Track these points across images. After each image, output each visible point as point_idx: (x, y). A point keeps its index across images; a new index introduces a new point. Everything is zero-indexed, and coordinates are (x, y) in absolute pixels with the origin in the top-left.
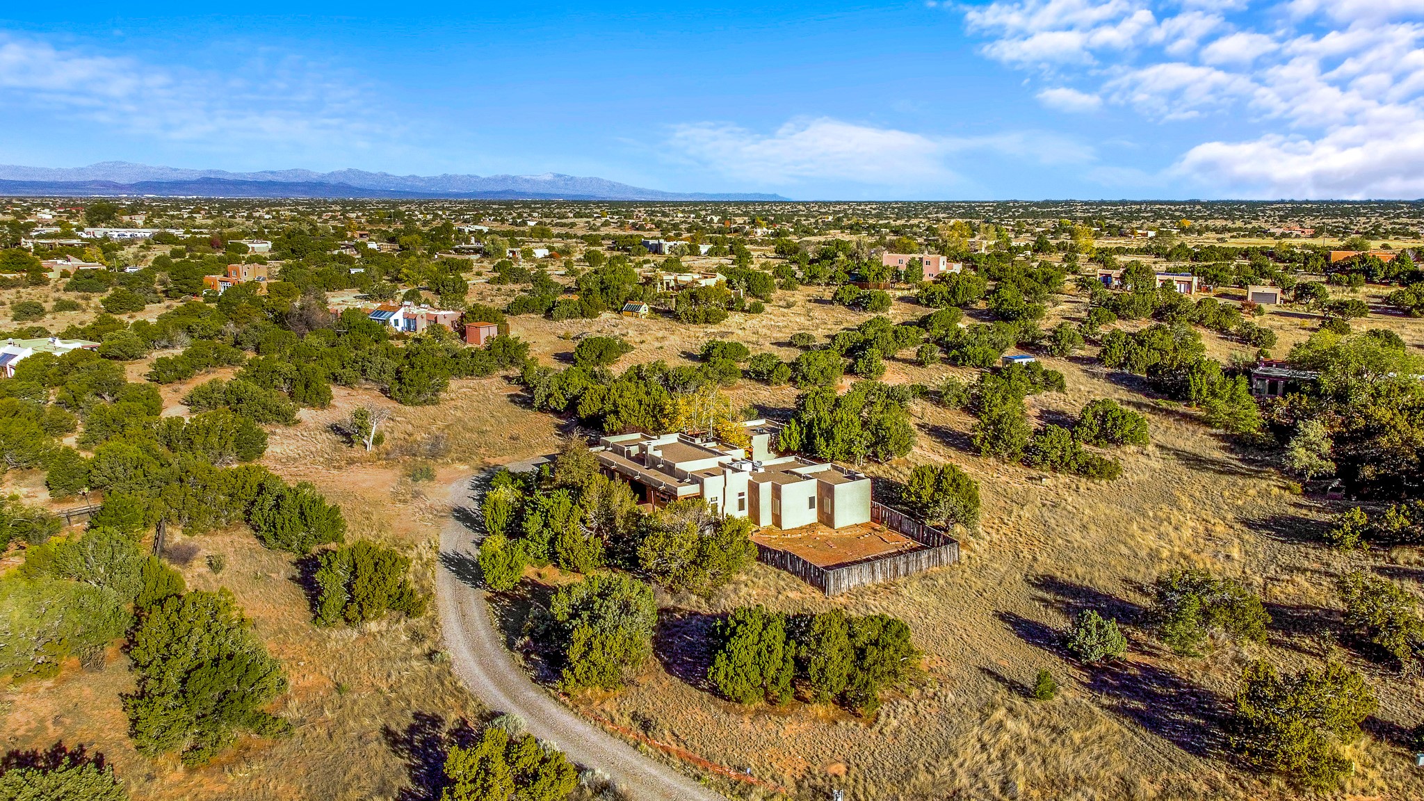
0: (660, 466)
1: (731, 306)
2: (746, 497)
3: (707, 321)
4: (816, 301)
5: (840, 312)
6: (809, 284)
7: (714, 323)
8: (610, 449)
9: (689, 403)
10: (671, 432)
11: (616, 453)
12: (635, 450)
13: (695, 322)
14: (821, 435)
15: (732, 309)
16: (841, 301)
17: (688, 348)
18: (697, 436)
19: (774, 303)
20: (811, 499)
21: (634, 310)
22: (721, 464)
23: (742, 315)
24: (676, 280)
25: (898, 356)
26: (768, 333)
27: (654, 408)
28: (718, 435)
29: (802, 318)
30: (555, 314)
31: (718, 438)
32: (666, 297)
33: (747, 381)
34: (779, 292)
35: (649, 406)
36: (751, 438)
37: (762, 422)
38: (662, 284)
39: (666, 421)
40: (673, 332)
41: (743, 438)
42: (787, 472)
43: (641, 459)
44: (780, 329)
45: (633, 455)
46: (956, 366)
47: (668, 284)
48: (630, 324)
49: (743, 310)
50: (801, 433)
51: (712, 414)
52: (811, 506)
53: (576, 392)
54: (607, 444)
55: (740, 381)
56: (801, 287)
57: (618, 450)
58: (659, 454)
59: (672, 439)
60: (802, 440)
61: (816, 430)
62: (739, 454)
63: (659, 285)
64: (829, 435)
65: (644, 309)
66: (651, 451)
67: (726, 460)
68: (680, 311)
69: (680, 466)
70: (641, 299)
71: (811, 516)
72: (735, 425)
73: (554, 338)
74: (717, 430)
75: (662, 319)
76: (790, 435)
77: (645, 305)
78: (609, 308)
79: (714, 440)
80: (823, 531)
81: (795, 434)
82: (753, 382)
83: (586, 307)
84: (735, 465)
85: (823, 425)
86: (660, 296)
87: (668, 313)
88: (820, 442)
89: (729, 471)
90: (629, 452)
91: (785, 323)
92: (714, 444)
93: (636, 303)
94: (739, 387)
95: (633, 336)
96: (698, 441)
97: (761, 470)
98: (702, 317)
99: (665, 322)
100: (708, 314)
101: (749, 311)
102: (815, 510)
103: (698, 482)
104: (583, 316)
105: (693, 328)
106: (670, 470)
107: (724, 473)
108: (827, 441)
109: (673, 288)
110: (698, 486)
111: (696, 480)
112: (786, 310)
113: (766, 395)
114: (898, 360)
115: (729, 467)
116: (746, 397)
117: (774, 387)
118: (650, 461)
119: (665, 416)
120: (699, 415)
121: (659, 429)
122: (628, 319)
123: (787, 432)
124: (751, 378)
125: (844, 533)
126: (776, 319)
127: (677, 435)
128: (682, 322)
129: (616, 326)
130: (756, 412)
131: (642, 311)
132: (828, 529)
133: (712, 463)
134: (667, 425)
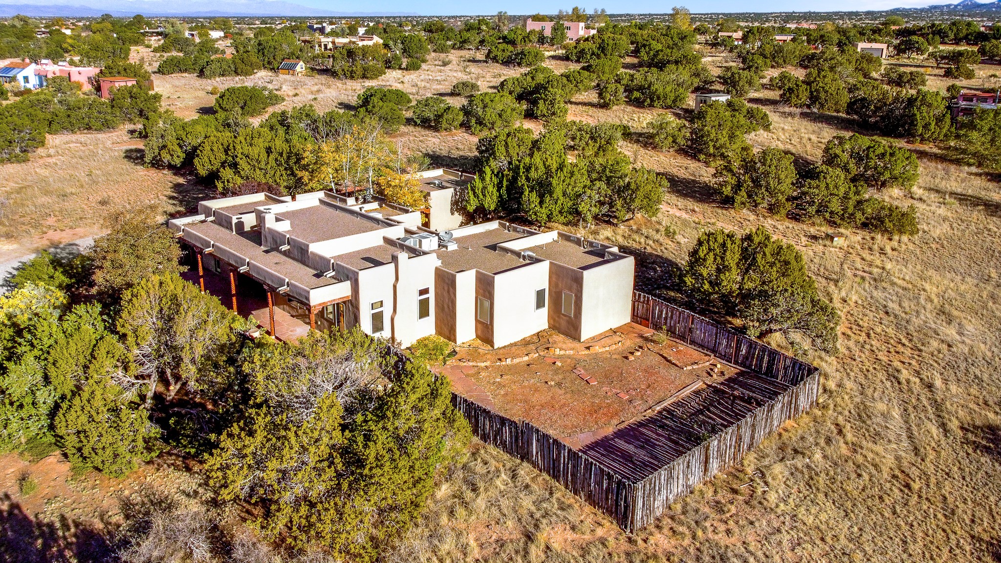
0: (285, 248)
1: (389, 64)
2: (431, 296)
3: (364, 77)
4: (469, 61)
5: (497, 68)
6: (460, 48)
7: (372, 78)
8: (212, 218)
9: (338, 149)
10: (312, 190)
11: (220, 224)
12: (249, 221)
13: (352, 77)
14: (532, 189)
15: (389, 68)
16: (495, 59)
17: (344, 99)
18: (350, 194)
19: (429, 62)
20: (540, 294)
21: (291, 69)
22: (387, 240)
23: (400, 71)
24: (333, 43)
25: (573, 100)
26: (428, 85)
27: (289, 158)
28: (381, 192)
29: (460, 74)
30: (207, 72)
31: (381, 197)
32: (324, 57)
33: (411, 128)
34: (433, 54)
35: (281, 154)
36: (428, 194)
37: (439, 172)
38: (320, 46)
39: (305, 175)
40: (329, 87)
41: (417, 195)
42: (494, 247)
43: (256, 235)
44: (439, 82)
45: (247, 228)
46: (643, 107)
47: (326, 46)
48: (286, 81)
49: (400, 68)
50: (499, 187)
51: (371, 163)
52: (540, 304)
53: (195, 143)
54: (208, 212)
55: (403, 129)
56: (452, 51)
57: (222, 221)
58: (283, 227)
59: (309, 200)
60: (500, 196)
61: (522, 181)
62: (413, 220)
63: (317, 47)
64: (543, 188)
65: (301, 67)
66: (270, 223)
67: (395, 233)
68: (337, 68)
69: (318, 248)
70: (298, 58)
71: (540, 320)
72: (405, 177)
73: (202, 94)
74: (378, 184)
75: (319, 77)
76: (484, 188)
77: (301, 63)
78: (265, 68)
79: (375, 199)
80: (563, 348)
81: (490, 188)
82: (419, 129)
83: (241, 66)
84: (411, 242)
85: (533, 174)
86: (318, 56)
87: (325, 71)
88: (531, 198)
89: (403, 256)
90: (240, 225)
91: (443, 78)
92: (375, 205)
93: (292, 61)
94: (402, 135)
95: (287, 90)
96: (351, 201)
97: (452, 247)
98: (359, 72)
99: (323, 78)
100: (365, 69)
101: (406, 69)
102: (544, 311)
103: (347, 278)
104: (237, 73)
105: (350, 84)
106: (300, 254)
107: (395, 259)
108: (541, 196)
109: (330, 50)
110: (348, 283)
111: (345, 274)
112: (442, 68)
113: (434, 142)
114: (576, 103)
115: (403, 247)
116: (412, 145)
117: (444, 133)
118: (270, 239)
119: (305, 168)
120: (352, 167)
121: (296, 187)
122: (282, 77)
123: (479, 184)
124: (416, 124)
125: (597, 349)
126: (434, 74)
127: (321, 195)
128: (339, 78)
129: (270, 82)
130: (427, 161)
131: (298, 69)
132: (570, 343)
133: (372, 239)
134: (306, 180)
